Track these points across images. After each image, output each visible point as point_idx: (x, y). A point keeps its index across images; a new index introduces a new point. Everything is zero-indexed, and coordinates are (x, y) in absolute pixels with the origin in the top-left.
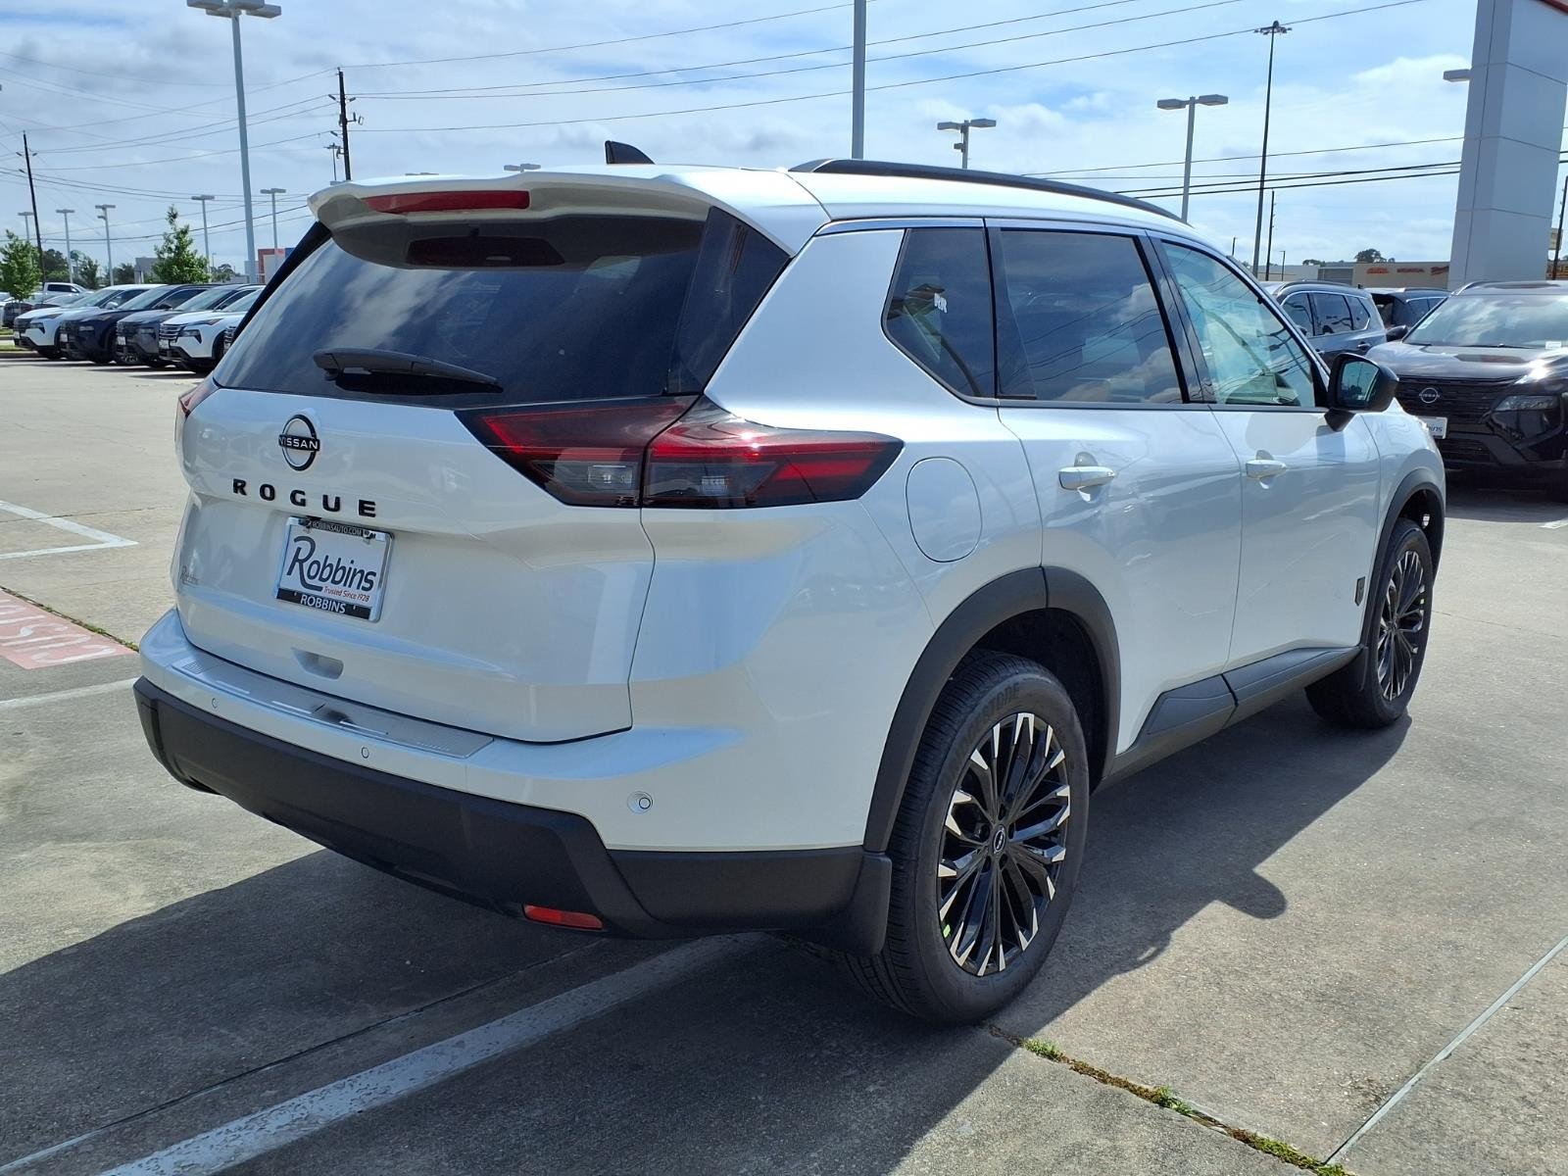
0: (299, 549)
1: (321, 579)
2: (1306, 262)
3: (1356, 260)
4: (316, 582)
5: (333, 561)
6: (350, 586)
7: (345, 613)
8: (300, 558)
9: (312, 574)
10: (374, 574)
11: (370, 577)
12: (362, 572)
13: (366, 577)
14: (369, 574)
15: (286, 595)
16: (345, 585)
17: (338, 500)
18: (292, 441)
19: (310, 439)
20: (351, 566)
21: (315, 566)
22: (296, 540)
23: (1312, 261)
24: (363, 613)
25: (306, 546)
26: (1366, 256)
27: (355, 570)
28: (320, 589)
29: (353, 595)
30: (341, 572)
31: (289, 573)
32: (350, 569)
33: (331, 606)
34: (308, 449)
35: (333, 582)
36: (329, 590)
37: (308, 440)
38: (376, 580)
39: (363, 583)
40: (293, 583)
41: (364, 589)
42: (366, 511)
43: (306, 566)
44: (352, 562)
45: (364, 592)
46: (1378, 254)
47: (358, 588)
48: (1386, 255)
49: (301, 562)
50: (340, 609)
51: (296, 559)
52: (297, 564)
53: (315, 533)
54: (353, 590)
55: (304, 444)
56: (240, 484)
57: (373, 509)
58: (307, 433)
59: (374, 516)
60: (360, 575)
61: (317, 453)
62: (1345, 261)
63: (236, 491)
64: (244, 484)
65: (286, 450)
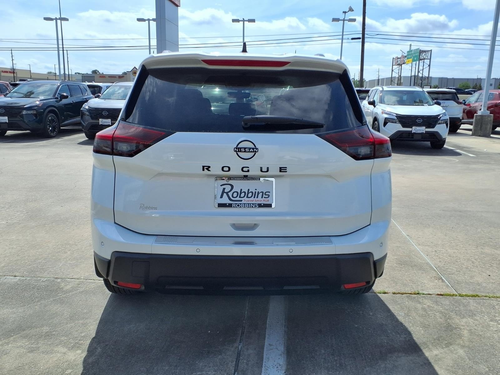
0: (224, 189)
1: (240, 197)
2: (76, 73)
3: (91, 73)
4: (238, 198)
5: (245, 190)
6: (257, 197)
7: (258, 207)
8: (226, 191)
9: (235, 196)
10: (269, 192)
14: (266, 192)
15: (223, 205)
16: (254, 197)
17: (268, 168)
19: (254, 148)
20: (256, 191)
21: (236, 193)
22: (221, 185)
23: (78, 73)
24: (267, 206)
25: (227, 187)
26: (95, 72)
27: (258, 192)
28: (241, 201)
29: (261, 200)
30: (251, 193)
31: (222, 197)
32: (255, 192)
33: (250, 206)
34: (254, 152)
35: (248, 197)
36: (245, 200)
37: (253, 149)
38: (270, 194)
39: (264, 196)
40: (225, 200)
42: (282, 171)
43: (230, 194)
44: (255, 189)
45: (265, 199)
46: (98, 71)
47: (262, 197)
48: (101, 72)
49: (227, 193)
50: (256, 206)
52: (224, 194)
54: (260, 198)
55: (251, 150)
56: (206, 168)
57: (286, 170)
58: (253, 146)
59: (286, 172)
60: (261, 193)
61: (257, 153)
62: (88, 73)
63: (203, 170)
64: (209, 167)
65: (239, 153)
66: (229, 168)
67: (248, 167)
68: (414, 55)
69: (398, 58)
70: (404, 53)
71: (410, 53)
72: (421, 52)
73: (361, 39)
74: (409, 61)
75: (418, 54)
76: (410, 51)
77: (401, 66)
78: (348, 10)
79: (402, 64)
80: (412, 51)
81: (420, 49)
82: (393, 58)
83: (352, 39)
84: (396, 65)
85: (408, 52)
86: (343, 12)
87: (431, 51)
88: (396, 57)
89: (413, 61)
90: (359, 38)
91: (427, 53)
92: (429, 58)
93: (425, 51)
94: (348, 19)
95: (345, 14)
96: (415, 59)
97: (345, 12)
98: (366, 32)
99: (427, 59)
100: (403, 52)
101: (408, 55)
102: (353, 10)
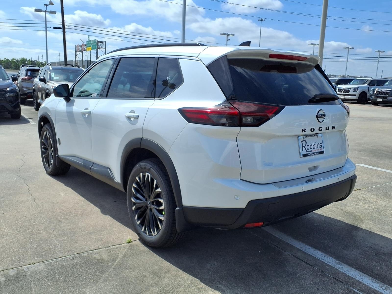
0: (303, 144)
1: (310, 149)
4: (310, 150)
5: (312, 144)
6: (317, 148)
9: (308, 148)
10: (321, 143)
11: (321, 144)
12: (319, 144)
13: (320, 145)
14: (320, 144)
15: (304, 156)
16: (316, 148)
17: (329, 127)
18: (322, 116)
21: (308, 146)
22: (301, 142)
24: (322, 152)
25: (304, 143)
28: (311, 151)
29: (319, 150)
30: (314, 145)
31: (303, 150)
32: (316, 144)
33: (316, 154)
35: (313, 148)
36: (313, 151)
38: (322, 144)
39: (320, 146)
40: (305, 152)
41: (320, 147)
42: (333, 128)
43: (306, 147)
44: (316, 143)
45: (321, 148)
49: (305, 147)
50: (318, 154)
51: (303, 146)
52: (304, 147)
53: (306, 139)
54: (318, 148)
56: (304, 130)
57: (335, 127)
59: (335, 129)
63: (302, 132)
64: (305, 129)
65: (319, 118)
66: (314, 129)
67: (321, 128)
68: (93, 44)
69: (79, 46)
70: (84, 42)
71: (89, 42)
72: (98, 42)
73: (62, 29)
74: (89, 49)
75: (96, 44)
76: (89, 41)
77: (82, 52)
78: (49, 3)
79: (82, 51)
80: (90, 41)
81: (97, 40)
82: (75, 46)
83: (54, 28)
84: (79, 51)
85: (87, 41)
86: (45, 5)
87: (105, 42)
88: (78, 45)
89: (93, 49)
90: (60, 28)
91: (102, 44)
92: (105, 48)
93: (101, 42)
94: (49, 11)
95: (46, 7)
96: (94, 47)
97: (46, 5)
98: (65, 24)
99: (103, 48)
100: (82, 41)
101: (87, 44)
102: (53, 4)
